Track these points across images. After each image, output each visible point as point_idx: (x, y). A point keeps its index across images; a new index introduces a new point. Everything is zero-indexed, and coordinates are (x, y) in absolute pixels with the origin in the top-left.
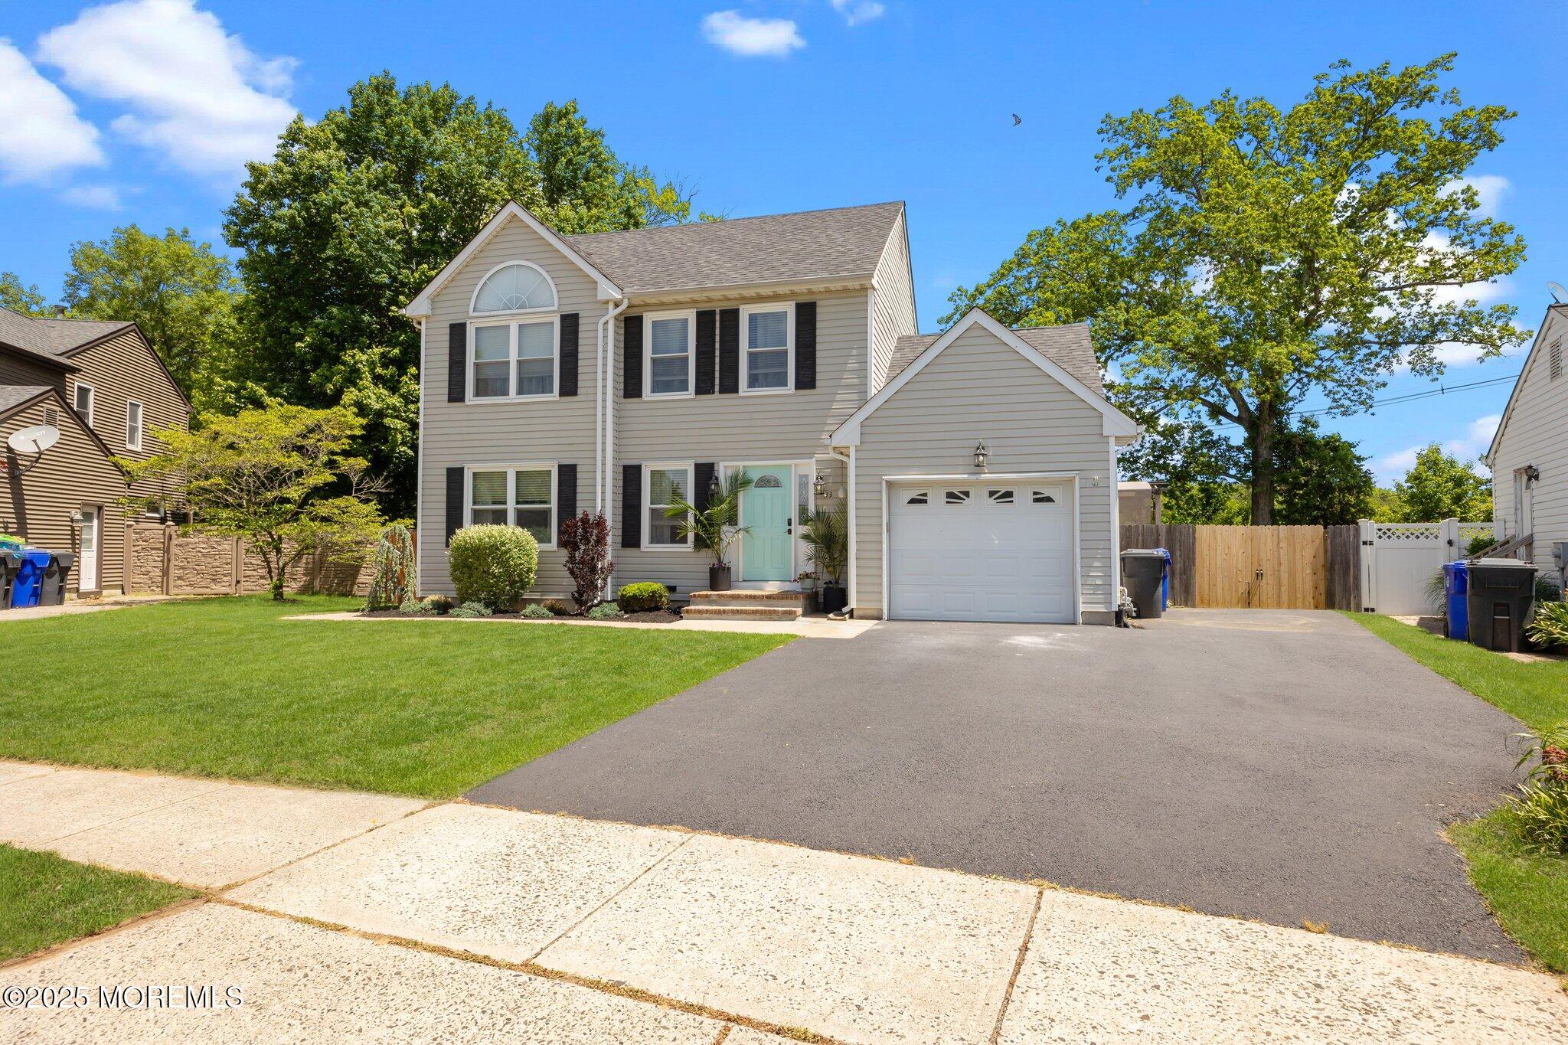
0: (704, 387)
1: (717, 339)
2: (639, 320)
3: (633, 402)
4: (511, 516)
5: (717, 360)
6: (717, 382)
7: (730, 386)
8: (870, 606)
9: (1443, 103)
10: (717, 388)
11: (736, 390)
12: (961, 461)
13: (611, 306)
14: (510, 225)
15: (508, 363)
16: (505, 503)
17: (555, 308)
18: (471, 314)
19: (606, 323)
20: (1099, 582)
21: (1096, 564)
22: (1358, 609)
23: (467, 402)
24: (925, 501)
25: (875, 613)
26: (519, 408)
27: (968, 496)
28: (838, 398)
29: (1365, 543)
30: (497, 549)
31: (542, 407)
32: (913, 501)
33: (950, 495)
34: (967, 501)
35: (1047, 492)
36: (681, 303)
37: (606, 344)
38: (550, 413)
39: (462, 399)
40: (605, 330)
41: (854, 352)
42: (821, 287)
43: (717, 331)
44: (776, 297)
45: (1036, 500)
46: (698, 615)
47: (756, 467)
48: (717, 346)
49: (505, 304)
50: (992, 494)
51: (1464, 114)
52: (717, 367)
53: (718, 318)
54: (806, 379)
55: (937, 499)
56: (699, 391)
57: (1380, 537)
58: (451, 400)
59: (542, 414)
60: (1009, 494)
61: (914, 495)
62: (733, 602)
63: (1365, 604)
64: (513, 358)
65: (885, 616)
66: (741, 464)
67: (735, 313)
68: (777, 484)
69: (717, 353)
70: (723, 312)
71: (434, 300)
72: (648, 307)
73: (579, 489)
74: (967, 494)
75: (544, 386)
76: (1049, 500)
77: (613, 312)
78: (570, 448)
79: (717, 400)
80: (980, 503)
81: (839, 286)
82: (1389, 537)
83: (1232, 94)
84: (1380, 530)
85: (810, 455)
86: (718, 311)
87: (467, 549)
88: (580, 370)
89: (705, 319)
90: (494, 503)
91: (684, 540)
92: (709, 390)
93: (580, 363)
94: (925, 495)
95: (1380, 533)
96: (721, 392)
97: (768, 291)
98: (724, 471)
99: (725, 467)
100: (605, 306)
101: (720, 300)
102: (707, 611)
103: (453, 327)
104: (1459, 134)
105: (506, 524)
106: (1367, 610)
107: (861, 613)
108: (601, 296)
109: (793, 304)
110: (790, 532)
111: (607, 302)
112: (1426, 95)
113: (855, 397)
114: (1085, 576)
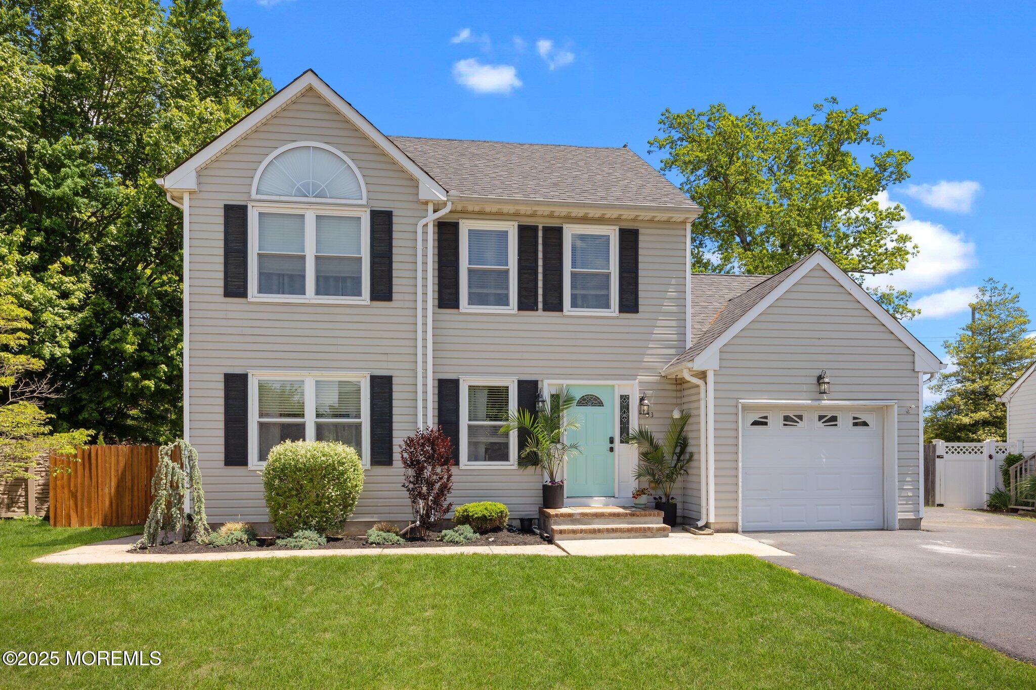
0: (527, 303)
1: (540, 255)
2: (455, 226)
3: (448, 314)
4: (310, 431)
5: (540, 277)
6: (540, 299)
7: (554, 304)
8: (727, 521)
9: (873, 144)
10: (540, 305)
11: (561, 309)
12: (805, 388)
13: (431, 208)
14: (303, 100)
15: (303, 258)
16: (303, 416)
17: (364, 201)
18: (254, 195)
19: (426, 225)
20: (910, 494)
21: (908, 479)
22: (933, 505)
23: (250, 298)
24: (766, 424)
25: (730, 526)
26: (319, 310)
27: (801, 420)
28: (659, 323)
29: (938, 457)
30: (334, 469)
31: (348, 311)
32: (755, 423)
33: (786, 418)
34: (801, 424)
35: (864, 417)
36: (502, 214)
37: (425, 248)
38: (356, 319)
39: (243, 294)
40: (425, 233)
41: (673, 281)
42: (648, 215)
43: (540, 248)
44: (601, 221)
45: (855, 424)
46: (571, 535)
47: (579, 386)
48: (540, 262)
49: (299, 190)
50: (821, 418)
51: (888, 155)
52: (540, 284)
53: (540, 234)
54: (629, 304)
55: (776, 421)
56: (522, 306)
57: (947, 453)
58: (227, 294)
59: (347, 318)
60: (834, 419)
61: (756, 417)
62: (597, 520)
63: (937, 502)
64: (310, 253)
65: (740, 529)
66: (566, 382)
67: (558, 231)
68: (600, 404)
69: (540, 270)
70: (546, 229)
71: (200, 173)
72: (465, 213)
73: (395, 403)
74: (800, 417)
75: (350, 286)
76: (865, 424)
77: (432, 217)
78: (384, 358)
79: (540, 318)
80: (810, 426)
81: (663, 216)
82: (958, 453)
83: (756, 111)
84: (947, 447)
85: (633, 377)
86: (540, 228)
87: (300, 470)
88: (395, 274)
89: (527, 233)
90: (281, 415)
91: (505, 457)
92: (533, 307)
93: (395, 266)
94: (766, 417)
95: (947, 450)
96: (545, 310)
97: (596, 213)
98: (547, 390)
99: (549, 385)
100: (424, 207)
101: (543, 216)
102: (582, 531)
103: (228, 209)
104: (883, 167)
105: (304, 440)
106: (938, 505)
107: (718, 527)
108: (423, 196)
109: (617, 228)
110: (612, 449)
111: (426, 203)
112: (864, 136)
113: (674, 323)
114: (901, 489)
